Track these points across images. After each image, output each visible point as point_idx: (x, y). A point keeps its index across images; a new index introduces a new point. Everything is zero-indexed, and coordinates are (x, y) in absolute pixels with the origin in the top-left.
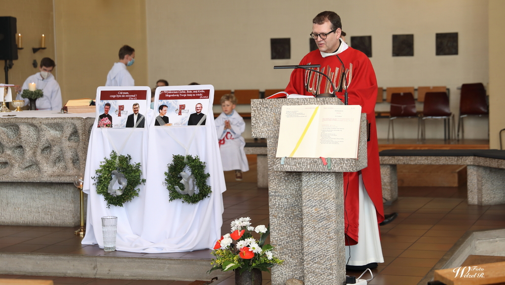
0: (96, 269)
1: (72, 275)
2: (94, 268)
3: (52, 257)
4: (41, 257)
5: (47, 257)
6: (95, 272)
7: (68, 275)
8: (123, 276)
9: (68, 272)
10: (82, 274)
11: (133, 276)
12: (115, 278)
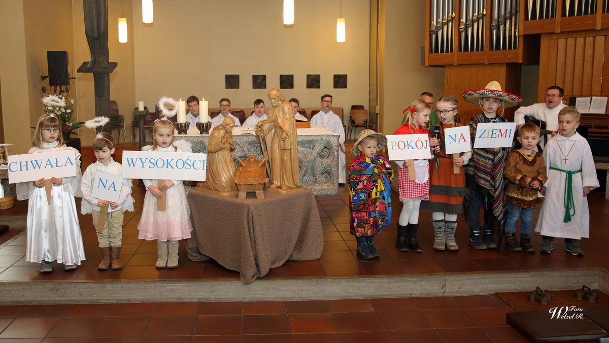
0: (445, 288)
1: (417, 295)
2: (443, 287)
3: (398, 280)
4: (385, 280)
5: (392, 280)
6: (443, 290)
7: (413, 296)
8: (473, 292)
9: (414, 292)
10: (429, 294)
11: (484, 292)
12: (465, 294)
